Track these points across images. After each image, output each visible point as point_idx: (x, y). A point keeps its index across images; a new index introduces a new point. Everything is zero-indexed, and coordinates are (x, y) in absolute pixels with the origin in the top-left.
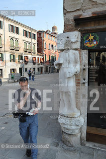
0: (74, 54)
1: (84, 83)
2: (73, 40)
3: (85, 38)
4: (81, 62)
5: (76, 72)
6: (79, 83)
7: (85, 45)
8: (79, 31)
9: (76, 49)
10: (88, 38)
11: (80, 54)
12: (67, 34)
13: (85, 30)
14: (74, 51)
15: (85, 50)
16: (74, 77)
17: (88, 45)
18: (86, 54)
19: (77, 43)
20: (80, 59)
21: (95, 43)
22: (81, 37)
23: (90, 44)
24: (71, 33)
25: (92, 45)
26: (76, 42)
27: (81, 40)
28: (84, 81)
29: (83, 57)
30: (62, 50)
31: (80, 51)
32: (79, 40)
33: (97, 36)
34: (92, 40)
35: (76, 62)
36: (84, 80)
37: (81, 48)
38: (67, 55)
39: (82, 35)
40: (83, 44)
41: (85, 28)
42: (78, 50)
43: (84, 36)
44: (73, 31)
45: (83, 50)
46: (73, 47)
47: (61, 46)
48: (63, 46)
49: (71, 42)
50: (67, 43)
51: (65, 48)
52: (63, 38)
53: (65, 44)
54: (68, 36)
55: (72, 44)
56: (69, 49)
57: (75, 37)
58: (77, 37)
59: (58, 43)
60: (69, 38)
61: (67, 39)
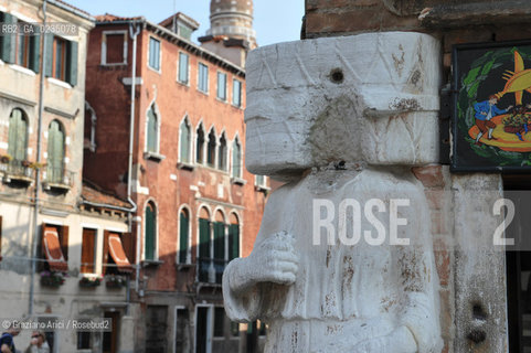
2: (379, 97)
3: (470, 85)
4: (447, 274)
7: (476, 134)
8: (426, 27)
9: (404, 170)
10: (495, 82)
12: (331, 49)
13: (470, 25)
14: (384, 182)
15: (480, 181)
17: (504, 140)
19: (414, 117)
20: (439, 246)
22: (445, 74)
23: (518, 130)
24: (366, 41)
26: (405, 110)
27: (446, 99)
30: (291, 175)
31: (435, 184)
32: (430, 99)
37: (443, 158)
39: (453, 62)
40: (459, 130)
41: (466, 6)
42: (423, 178)
43: (465, 70)
44: (376, 28)
45: (464, 180)
46: (381, 147)
47: (283, 138)
48: (300, 139)
49: (360, 110)
50: (333, 115)
51: (315, 155)
52: (296, 82)
53: (312, 128)
54: (338, 65)
55: (371, 127)
56: (347, 166)
57: (393, 70)
58: (406, 74)
59: (258, 118)
60: (347, 78)
61: (329, 83)
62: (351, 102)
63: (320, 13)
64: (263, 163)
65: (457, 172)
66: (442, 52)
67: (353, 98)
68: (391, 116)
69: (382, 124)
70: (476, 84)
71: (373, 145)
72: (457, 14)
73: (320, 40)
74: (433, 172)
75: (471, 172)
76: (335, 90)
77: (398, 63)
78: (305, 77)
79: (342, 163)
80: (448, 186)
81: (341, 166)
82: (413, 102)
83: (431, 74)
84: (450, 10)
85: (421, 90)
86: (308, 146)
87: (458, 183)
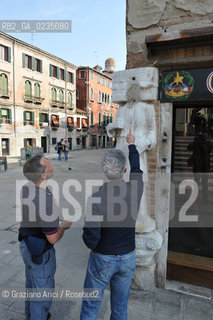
0: (146, 110)
1: (164, 168)
2: (144, 83)
3: (166, 81)
4: (158, 126)
5: (149, 146)
6: (155, 167)
7: (167, 93)
8: (156, 66)
9: (149, 102)
10: (172, 80)
11: (156, 111)
13: (166, 65)
15: (167, 104)
16: (145, 154)
17: (173, 94)
18: (168, 110)
19: (152, 89)
20: (157, 120)
22: (160, 78)
23: (177, 92)
25: (181, 94)
26: (150, 87)
27: (160, 84)
28: (164, 164)
29: (163, 116)
31: (157, 105)
32: (156, 84)
34: (180, 83)
35: (149, 127)
36: (165, 160)
37: (159, 99)
39: (162, 75)
40: (163, 92)
43: (165, 76)
44: (143, 66)
45: (164, 104)
46: (144, 96)
47: (121, 94)
48: (125, 95)
49: (139, 87)
50: (133, 88)
51: (128, 98)
52: (124, 80)
53: (128, 92)
54: (134, 76)
55: (142, 91)
56: (136, 101)
57: (147, 77)
58: (151, 78)
60: (136, 79)
62: (137, 85)
65: (162, 102)
66: (160, 72)
68: (147, 88)
69: (144, 91)
71: (142, 96)
72: (164, 62)
74: (156, 102)
75: (165, 102)
77: (149, 75)
78: (126, 79)
80: (160, 106)
81: (134, 101)
82: (152, 85)
83: (157, 78)
84: (161, 62)
85: (154, 82)
86: (127, 96)
87: (162, 105)
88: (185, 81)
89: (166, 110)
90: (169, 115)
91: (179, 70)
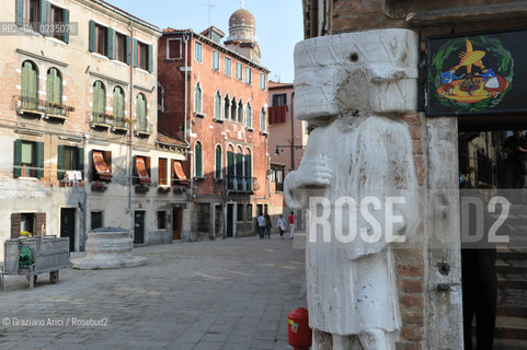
0: (388, 136)
1: (443, 289)
2: (382, 70)
3: (438, 61)
4: (423, 179)
6: (417, 288)
7: (441, 92)
8: (410, 26)
9: (396, 116)
11: (415, 138)
12: (350, 40)
13: (440, 24)
14: (384, 124)
15: (444, 121)
16: (389, 255)
17: (459, 95)
18: (448, 137)
19: (403, 83)
20: (418, 162)
21: (493, 83)
22: (422, 55)
23: (469, 89)
25: (480, 95)
26: (398, 78)
27: (423, 71)
28: (442, 279)
29: (434, 152)
31: (415, 124)
33: (500, 49)
34: (475, 68)
35: (397, 180)
36: (444, 269)
37: (420, 107)
38: (349, 142)
39: (427, 47)
40: (431, 91)
41: (437, 11)
42: (408, 120)
43: (434, 52)
44: (378, 27)
45: (434, 121)
46: (383, 102)
47: (320, 97)
48: (331, 97)
49: (369, 78)
50: (352, 82)
51: (340, 107)
52: (327, 61)
53: (338, 90)
54: (355, 50)
55: (376, 89)
56: (360, 113)
57: (390, 53)
58: (399, 55)
59: (304, 84)
60: (361, 59)
61: (349, 62)
62: (363, 74)
63: (341, 18)
64: (308, 112)
65: (428, 116)
66: (420, 41)
67: (364, 71)
68: (389, 82)
69: (383, 87)
70: (442, 62)
71: (377, 100)
72: (433, 15)
73: (343, 35)
74: (414, 116)
75: (438, 116)
76: (352, 66)
77: (393, 48)
78: (334, 58)
79: (357, 112)
80: (423, 125)
81: (356, 114)
82: (403, 73)
83: (413, 55)
84: (426, 14)
85: (407, 65)
86: (336, 101)
87: (430, 123)
88: (491, 62)
89: (442, 136)
90: (451, 148)
91: (472, 35)
